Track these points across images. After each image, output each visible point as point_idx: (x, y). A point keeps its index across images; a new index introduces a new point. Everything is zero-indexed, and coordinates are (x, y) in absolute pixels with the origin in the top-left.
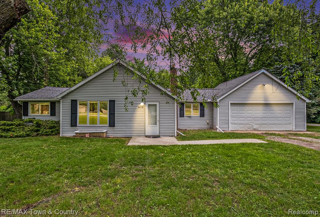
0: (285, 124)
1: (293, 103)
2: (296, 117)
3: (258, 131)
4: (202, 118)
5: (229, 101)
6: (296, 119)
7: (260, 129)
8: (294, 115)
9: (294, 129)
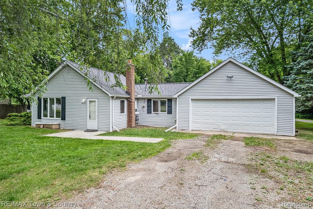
0: (263, 125)
1: (275, 99)
2: (279, 116)
3: (227, 132)
4: (170, 115)
5: (189, 96)
6: (278, 120)
7: (229, 130)
8: (276, 114)
9: (276, 133)
